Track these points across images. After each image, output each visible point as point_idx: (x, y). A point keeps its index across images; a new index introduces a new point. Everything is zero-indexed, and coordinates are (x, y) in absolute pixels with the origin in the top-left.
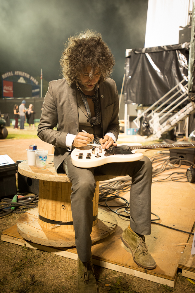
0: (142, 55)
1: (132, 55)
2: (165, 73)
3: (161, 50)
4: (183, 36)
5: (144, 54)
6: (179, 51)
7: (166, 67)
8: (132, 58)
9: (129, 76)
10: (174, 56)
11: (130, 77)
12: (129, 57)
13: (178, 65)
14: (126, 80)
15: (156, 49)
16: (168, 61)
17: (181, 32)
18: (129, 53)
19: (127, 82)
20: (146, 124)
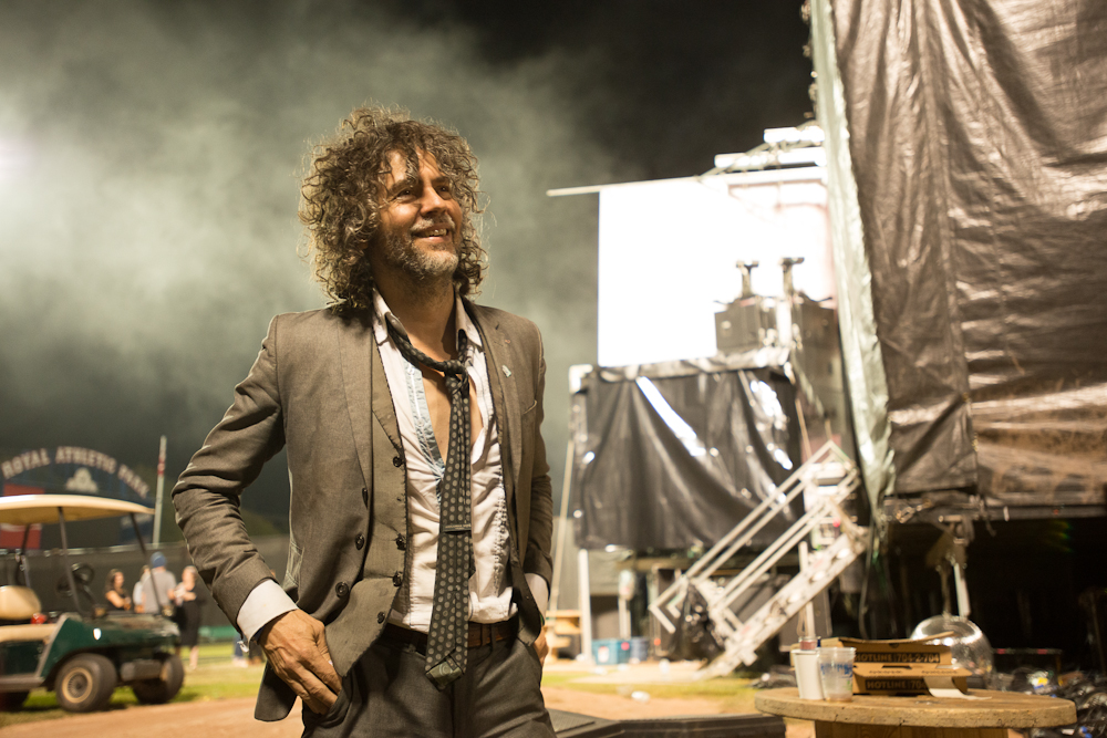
0: (626, 386)
1: (593, 384)
2: (711, 442)
3: (690, 371)
4: (727, 330)
5: (634, 381)
6: (751, 375)
7: (715, 424)
8: (594, 396)
9: (585, 453)
10: (736, 387)
11: (590, 457)
12: (584, 391)
13: (749, 417)
14: (576, 469)
15: (673, 366)
16: (717, 406)
17: (719, 317)
18: (582, 380)
19: (581, 475)
20: (701, 614)
